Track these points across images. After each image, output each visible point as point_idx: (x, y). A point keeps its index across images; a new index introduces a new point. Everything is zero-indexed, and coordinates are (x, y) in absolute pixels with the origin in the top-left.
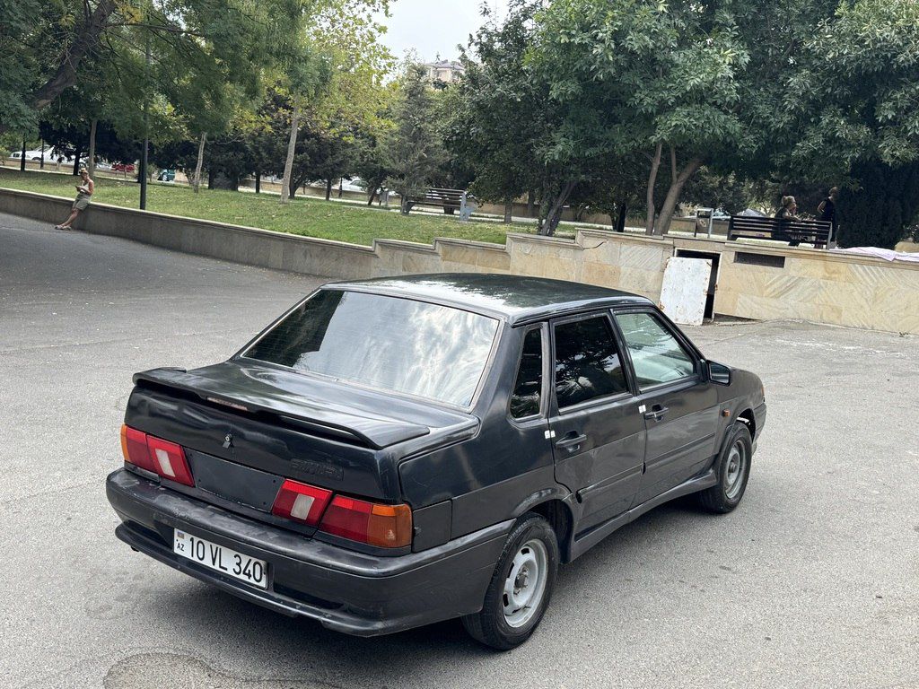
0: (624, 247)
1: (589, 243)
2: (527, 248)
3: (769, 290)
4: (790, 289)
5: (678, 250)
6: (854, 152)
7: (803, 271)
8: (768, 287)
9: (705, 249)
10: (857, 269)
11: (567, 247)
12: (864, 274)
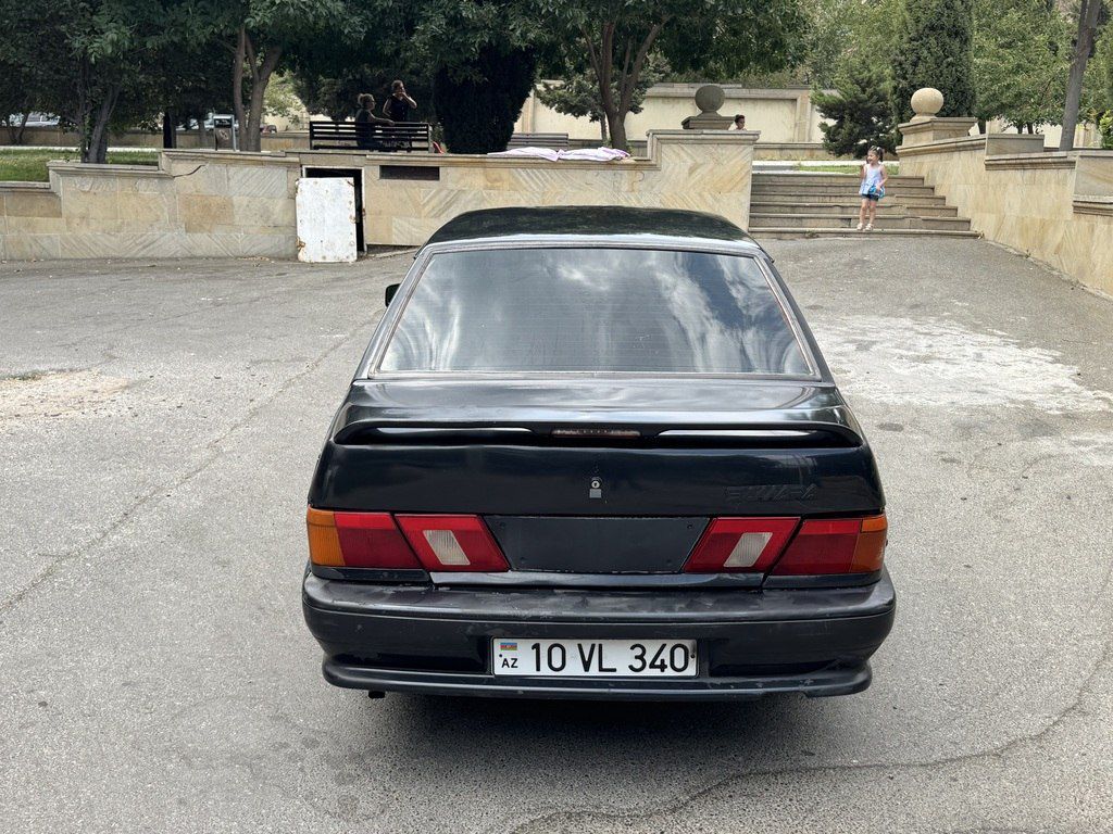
0: (232, 170)
1: (180, 168)
2: (87, 184)
3: (427, 209)
4: (450, 206)
5: (307, 169)
6: (482, 36)
7: (462, 182)
8: (424, 205)
9: (341, 164)
10: (519, 173)
11: (147, 176)
12: (527, 178)
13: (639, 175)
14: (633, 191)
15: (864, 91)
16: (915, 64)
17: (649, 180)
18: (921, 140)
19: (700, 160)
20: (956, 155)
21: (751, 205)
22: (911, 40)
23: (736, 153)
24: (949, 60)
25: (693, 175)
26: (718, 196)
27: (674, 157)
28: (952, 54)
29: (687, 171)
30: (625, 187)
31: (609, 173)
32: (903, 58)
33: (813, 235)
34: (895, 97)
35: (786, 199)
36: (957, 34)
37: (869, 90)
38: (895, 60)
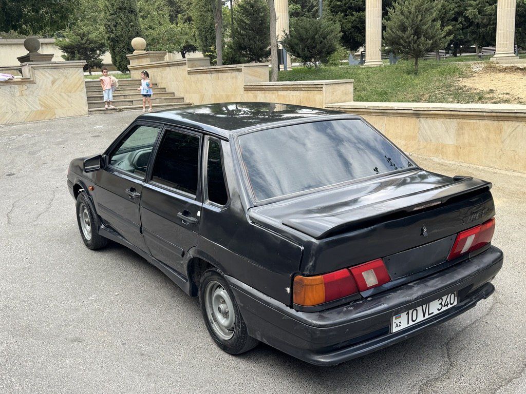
13: (25, 87)
14: (23, 95)
15: (82, 39)
16: (115, 26)
17: (31, 89)
18: (142, 62)
19: (56, 77)
20: (168, 68)
21: (88, 97)
22: (111, 14)
23: (74, 72)
24: (132, 24)
25: (54, 85)
26: (70, 95)
27: (42, 76)
28: (132, 21)
29: (50, 82)
30: (18, 94)
31: (7, 87)
32: (109, 23)
33: (121, 110)
34: (109, 42)
35: (93, 93)
36: (132, 12)
37: (85, 38)
38: (106, 24)
